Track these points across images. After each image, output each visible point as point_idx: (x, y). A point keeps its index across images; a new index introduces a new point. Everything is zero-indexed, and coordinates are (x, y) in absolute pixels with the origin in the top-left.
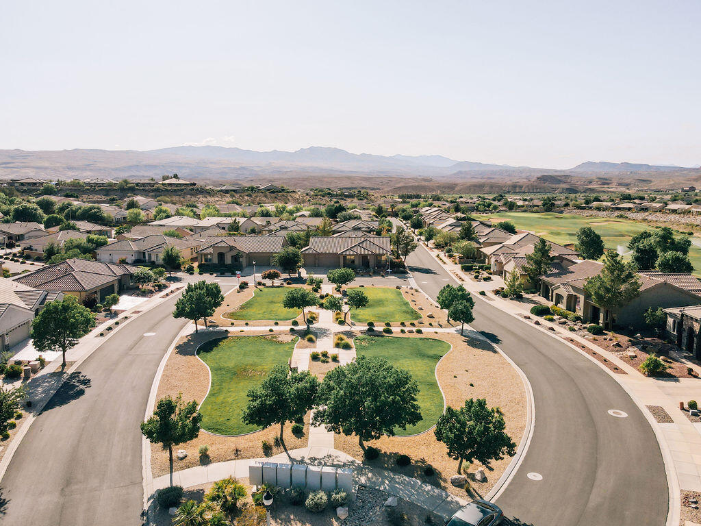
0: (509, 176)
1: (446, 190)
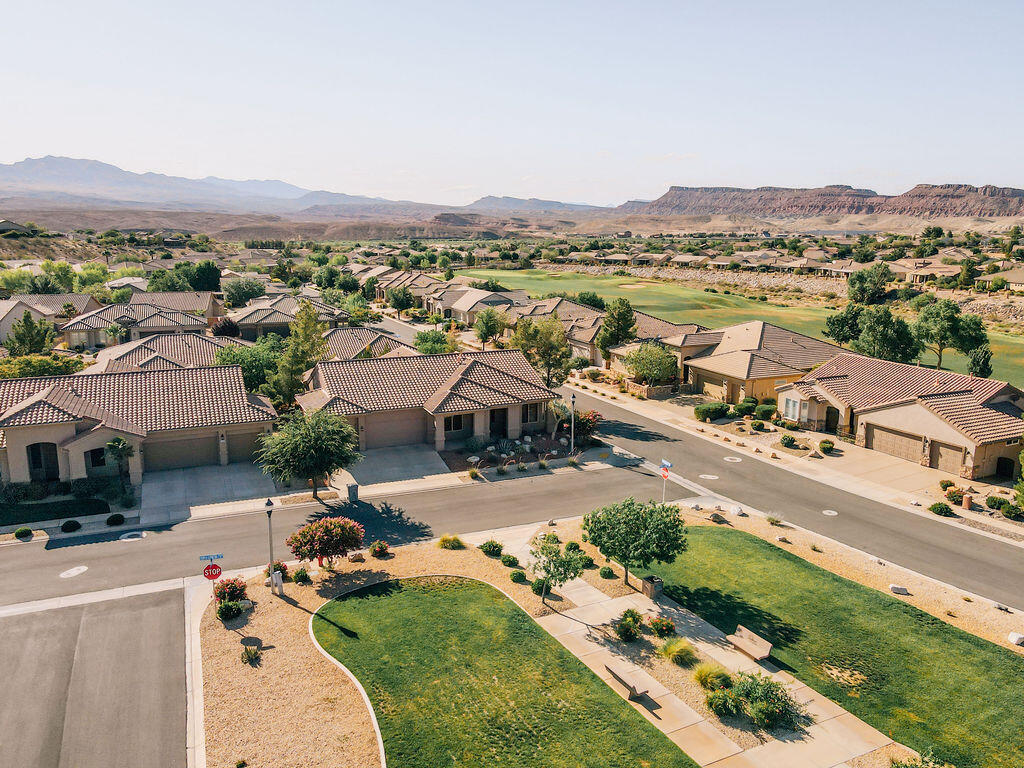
1: (311, 235)
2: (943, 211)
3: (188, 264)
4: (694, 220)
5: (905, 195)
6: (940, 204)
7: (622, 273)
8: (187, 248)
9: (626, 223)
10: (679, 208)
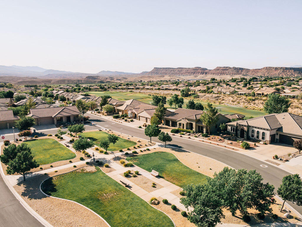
0: (72, 76)
1: (47, 83)
2: (223, 74)
3: (4, 92)
4: (160, 77)
5: (214, 70)
6: (223, 72)
7: (131, 91)
8: (5, 87)
9: (141, 78)
10: (157, 73)
